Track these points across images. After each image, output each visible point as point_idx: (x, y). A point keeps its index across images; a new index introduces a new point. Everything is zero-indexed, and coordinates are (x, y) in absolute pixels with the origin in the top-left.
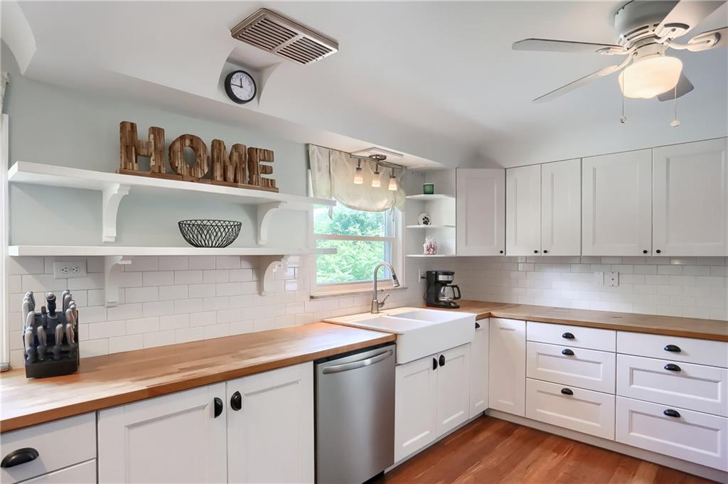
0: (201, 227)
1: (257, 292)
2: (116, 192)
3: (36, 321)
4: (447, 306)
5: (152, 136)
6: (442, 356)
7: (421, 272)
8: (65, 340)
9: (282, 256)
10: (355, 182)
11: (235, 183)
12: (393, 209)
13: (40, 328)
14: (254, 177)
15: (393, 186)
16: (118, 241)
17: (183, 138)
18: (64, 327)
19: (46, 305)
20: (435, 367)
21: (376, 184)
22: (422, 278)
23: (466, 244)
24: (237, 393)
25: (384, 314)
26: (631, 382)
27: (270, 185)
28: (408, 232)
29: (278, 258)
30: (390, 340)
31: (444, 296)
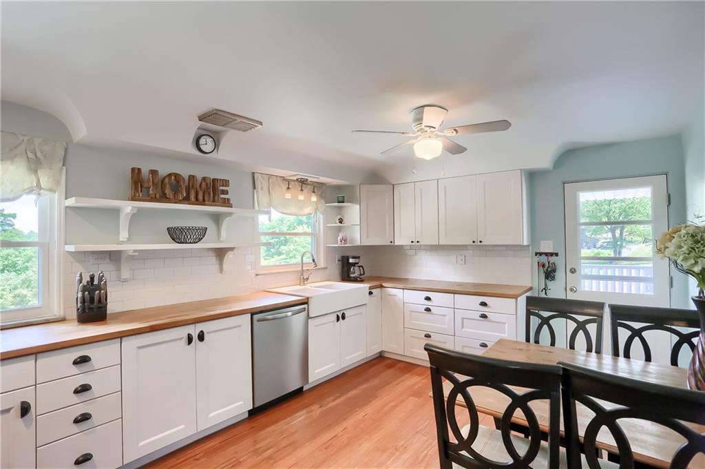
0: (181, 230)
1: (219, 271)
2: (129, 211)
3: (84, 289)
4: (355, 280)
5: (151, 176)
6: (343, 313)
7: (338, 257)
8: (100, 301)
9: (234, 248)
10: (286, 197)
11: (203, 203)
12: (316, 212)
13: (87, 293)
14: (216, 197)
15: (314, 199)
16: (129, 240)
17: (170, 175)
18: (100, 292)
19: (89, 279)
20: (338, 320)
21: (301, 197)
22: (339, 261)
23: (367, 237)
24: (202, 331)
25: (307, 286)
26: (463, 327)
27: (227, 203)
28: (327, 229)
29: (232, 249)
30: (304, 301)
31: (354, 273)
